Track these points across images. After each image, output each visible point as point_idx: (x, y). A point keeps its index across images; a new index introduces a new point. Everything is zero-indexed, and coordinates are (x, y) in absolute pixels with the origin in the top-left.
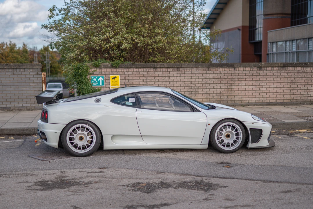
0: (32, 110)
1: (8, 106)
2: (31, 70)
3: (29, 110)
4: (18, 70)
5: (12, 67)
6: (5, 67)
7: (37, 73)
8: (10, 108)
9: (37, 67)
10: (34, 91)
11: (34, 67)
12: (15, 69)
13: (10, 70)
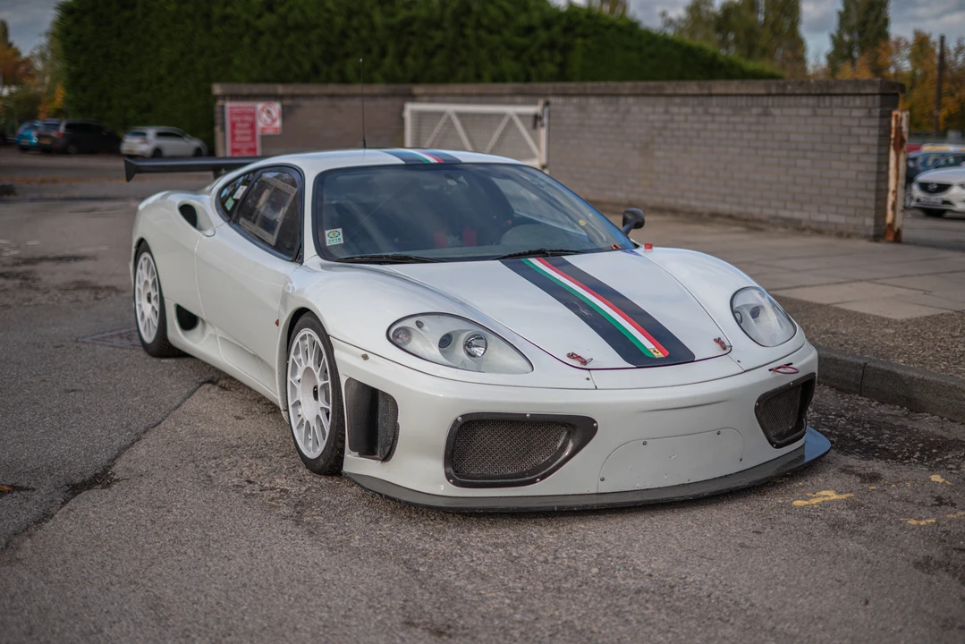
0: (849, 236)
1: (797, 215)
2: (858, 101)
3: (840, 235)
4: (827, 100)
5: (813, 92)
6: (798, 92)
7: (870, 112)
8: (800, 221)
9: (869, 90)
10: (859, 172)
11: (863, 91)
12: (821, 98)
13: (812, 101)
